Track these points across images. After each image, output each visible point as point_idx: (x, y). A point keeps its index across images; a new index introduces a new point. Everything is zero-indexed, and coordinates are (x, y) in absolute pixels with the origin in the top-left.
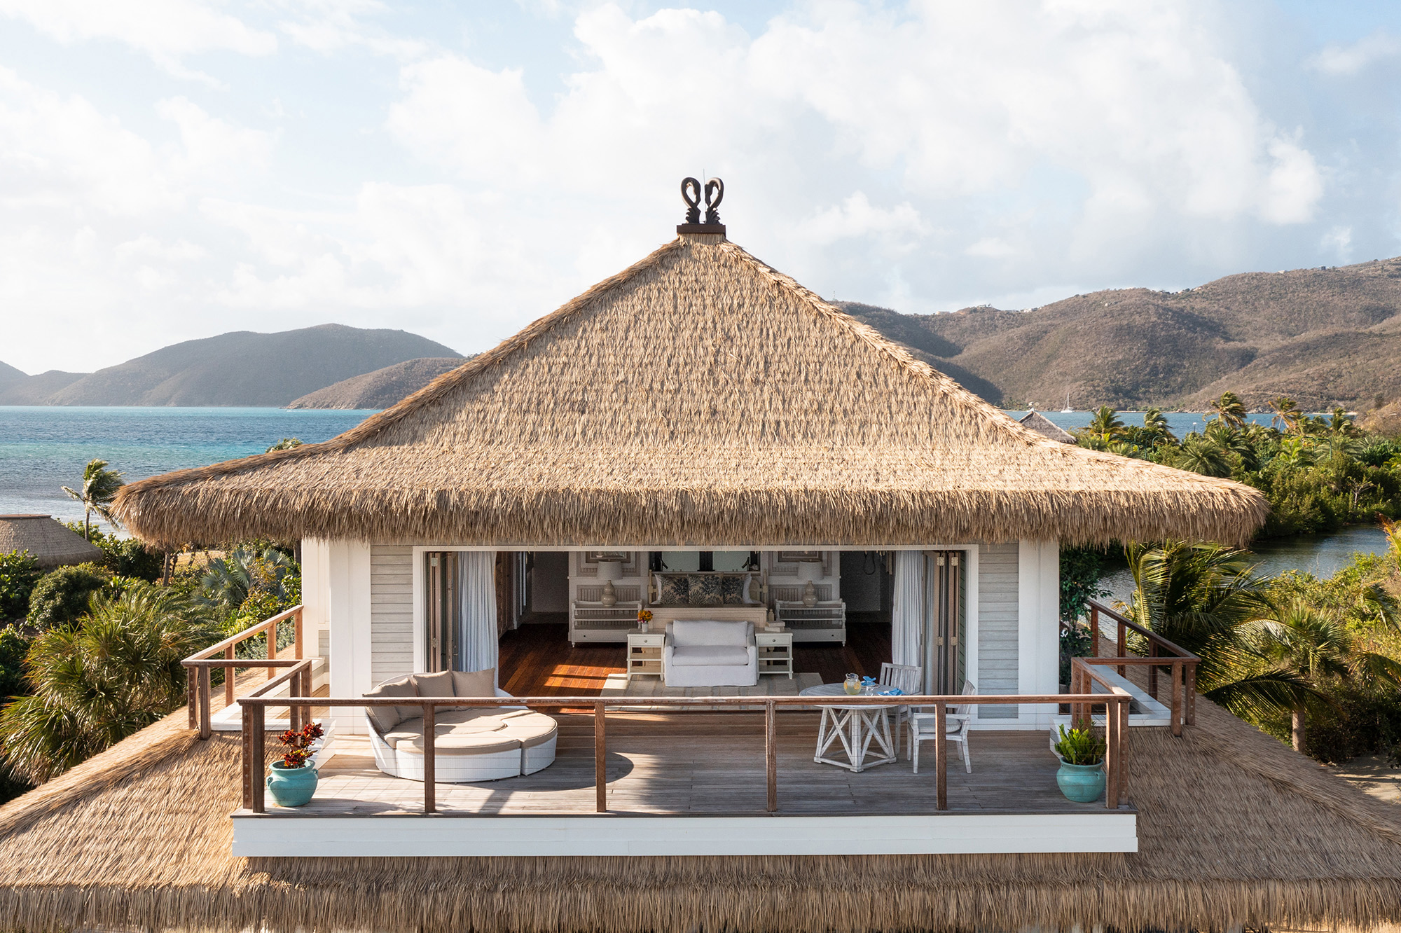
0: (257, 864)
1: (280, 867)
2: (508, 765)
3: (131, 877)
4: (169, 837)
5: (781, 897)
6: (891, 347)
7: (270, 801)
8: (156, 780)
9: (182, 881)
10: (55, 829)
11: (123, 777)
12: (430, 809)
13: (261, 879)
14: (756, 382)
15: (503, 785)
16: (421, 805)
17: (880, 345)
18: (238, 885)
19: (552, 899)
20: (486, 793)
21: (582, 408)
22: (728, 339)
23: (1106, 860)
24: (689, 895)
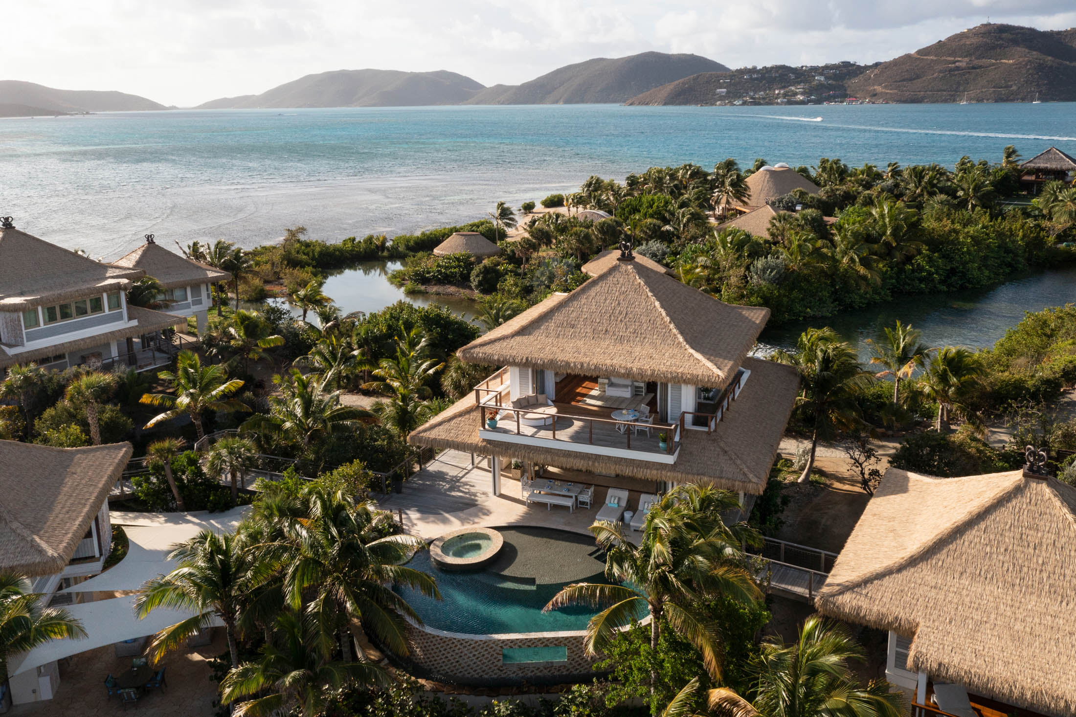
0: (484, 440)
1: (489, 442)
2: (542, 423)
3: (459, 440)
4: (469, 431)
5: (590, 463)
6: (662, 311)
7: (487, 427)
8: (467, 416)
9: (469, 442)
10: (446, 426)
11: (461, 414)
12: (518, 433)
13: (484, 444)
14: (621, 321)
15: (539, 428)
16: (516, 431)
17: (660, 309)
18: (480, 444)
19: (542, 457)
20: (535, 430)
21: (573, 326)
22: (619, 304)
23: (666, 465)
24: (571, 460)
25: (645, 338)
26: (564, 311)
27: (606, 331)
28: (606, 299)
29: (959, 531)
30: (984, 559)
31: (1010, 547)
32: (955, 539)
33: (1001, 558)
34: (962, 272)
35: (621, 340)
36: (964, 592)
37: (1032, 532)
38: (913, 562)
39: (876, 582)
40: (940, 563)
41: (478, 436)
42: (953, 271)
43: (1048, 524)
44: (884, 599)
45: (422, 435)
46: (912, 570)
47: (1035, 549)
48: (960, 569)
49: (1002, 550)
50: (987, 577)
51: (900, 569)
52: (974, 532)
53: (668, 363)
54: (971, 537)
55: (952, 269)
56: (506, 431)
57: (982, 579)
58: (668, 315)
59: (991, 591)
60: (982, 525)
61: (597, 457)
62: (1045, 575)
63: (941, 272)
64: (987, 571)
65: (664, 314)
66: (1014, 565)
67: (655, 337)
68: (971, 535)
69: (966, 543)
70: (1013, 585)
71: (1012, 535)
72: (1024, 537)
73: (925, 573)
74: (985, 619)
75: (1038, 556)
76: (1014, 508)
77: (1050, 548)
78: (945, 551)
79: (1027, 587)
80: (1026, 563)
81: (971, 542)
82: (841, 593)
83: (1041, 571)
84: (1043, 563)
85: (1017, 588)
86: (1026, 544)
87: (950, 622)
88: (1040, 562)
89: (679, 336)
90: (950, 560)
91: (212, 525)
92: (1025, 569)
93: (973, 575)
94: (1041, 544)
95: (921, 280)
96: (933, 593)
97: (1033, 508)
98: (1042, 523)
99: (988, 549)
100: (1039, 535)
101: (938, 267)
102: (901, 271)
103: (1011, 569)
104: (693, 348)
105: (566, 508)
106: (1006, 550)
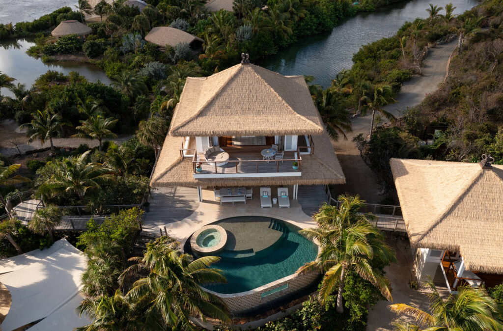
0: (196, 179)
1: (199, 179)
2: (224, 164)
3: (182, 181)
4: (184, 175)
6: (276, 93)
7: (197, 172)
8: (179, 166)
9: (188, 181)
10: (170, 174)
13: (197, 181)
14: (255, 101)
15: (224, 167)
16: (215, 172)
17: (274, 92)
18: (194, 182)
19: (232, 182)
21: (229, 108)
22: (251, 91)
23: (297, 177)
24: (248, 182)
25: (271, 110)
26: (221, 98)
27: (249, 108)
28: (242, 89)
29: (461, 199)
30: (474, 209)
31: (483, 203)
32: (460, 202)
33: (480, 208)
34: (323, 24)
35: (258, 113)
36: (470, 226)
37: (490, 194)
38: (445, 216)
39: (434, 229)
40: (456, 215)
41: (193, 177)
42: (320, 24)
43: (496, 189)
44: (441, 237)
45: (158, 181)
46: (446, 220)
47: (493, 201)
48: (465, 216)
49: (480, 204)
50: (477, 218)
51: (441, 220)
52: (467, 197)
53: (290, 125)
54: (466, 200)
55: (320, 22)
56: (209, 173)
57: (475, 219)
58: (280, 95)
59: (480, 224)
60: (470, 194)
61: (261, 179)
62: (499, 212)
63: (315, 24)
64: (476, 215)
65: (277, 95)
66: (486, 210)
67: (277, 109)
68: (465, 199)
69: (465, 203)
70: (488, 219)
71: (482, 196)
72: (488, 196)
73: (451, 221)
74: (483, 238)
75: (495, 204)
76: (481, 184)
77: (499, 200)
78: (457, 208)
79: (493, 219)
80: (491, 209)
81: (467, 203)
82: (422, 238)
83: (497, 211)
84: (497, 207)
85: (489, 220)
86: (489, 200)
87: (471, 243)
88: (496, 207)
89: (289, 107)
90: (460, 212)
91: (48, 259)
92: (491, 211)
93: (471, 217)
94: (495, 199)
95: (307, 29)
96: (459, 230)
97: (488, 183)
98: (493, 189)
99: (474, 205)
100: (493, 195)
101: (314, 23)
102: (299, 25)
103: (485, 211)
104: (298, 113)
105: (243, 202)
106: (482, 204)
